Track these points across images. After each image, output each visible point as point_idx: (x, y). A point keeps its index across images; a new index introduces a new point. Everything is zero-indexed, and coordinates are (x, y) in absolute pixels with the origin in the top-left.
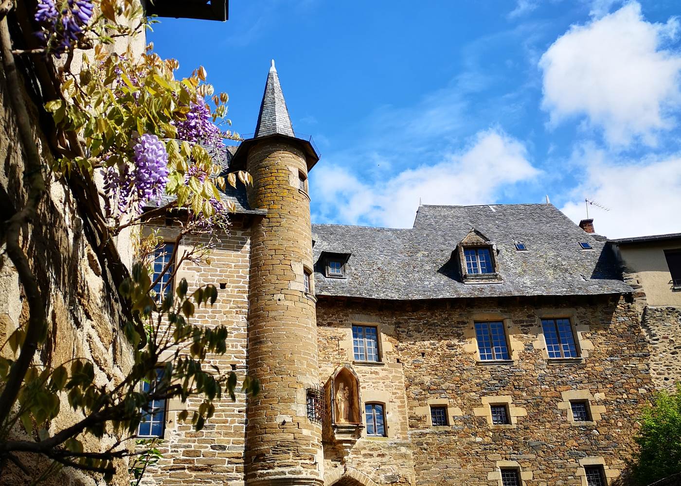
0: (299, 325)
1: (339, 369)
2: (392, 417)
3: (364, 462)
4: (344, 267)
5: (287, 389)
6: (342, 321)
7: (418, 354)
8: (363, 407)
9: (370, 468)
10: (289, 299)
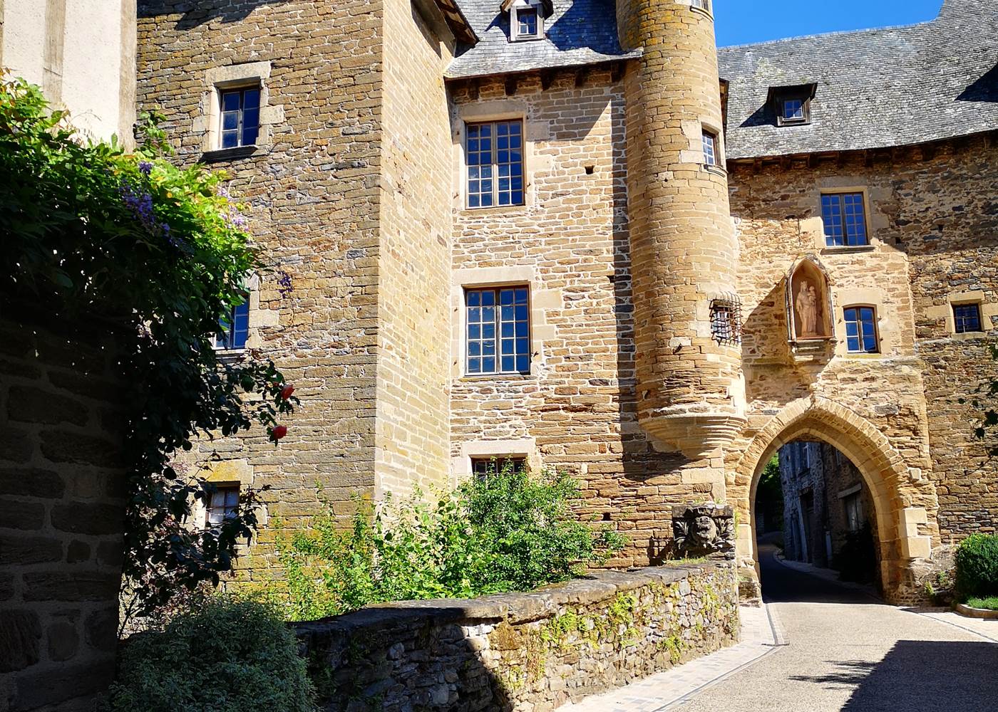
0: (697, 213)
1: (797, 263)
2: (889, 325)
3: (842, 389)
4: (808, 105)
5: (683, 302)
6: (804, 191)
7: (933, 228)
8: (838, 314)
9: (852, 397)
10: (681, 177)
